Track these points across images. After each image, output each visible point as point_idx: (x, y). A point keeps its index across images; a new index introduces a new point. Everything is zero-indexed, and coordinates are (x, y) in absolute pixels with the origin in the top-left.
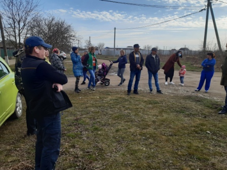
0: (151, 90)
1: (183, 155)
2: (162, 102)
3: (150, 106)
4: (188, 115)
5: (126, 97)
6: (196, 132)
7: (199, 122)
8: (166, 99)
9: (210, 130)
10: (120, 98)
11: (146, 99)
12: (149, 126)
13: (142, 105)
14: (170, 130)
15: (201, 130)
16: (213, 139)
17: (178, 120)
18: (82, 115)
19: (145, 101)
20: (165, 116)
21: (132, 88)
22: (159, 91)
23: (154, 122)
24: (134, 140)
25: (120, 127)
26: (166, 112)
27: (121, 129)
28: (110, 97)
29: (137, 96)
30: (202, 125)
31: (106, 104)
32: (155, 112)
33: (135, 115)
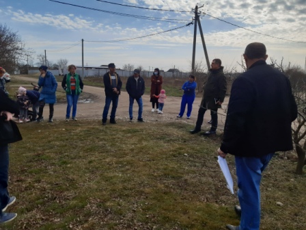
0: (131, 118)
1: (159, 176)
2: (142, 130)
3: (129, 135)
4: (168, 141)
5: (101, 128)
6: (174, 156)
7: (178, 146)
8: (147, 127)
9: (187, 152)
10: (93, 128)
11: (124, 128)
12: (126, 154)
13: (120, 135)
14: (148, 156)
15: (179, 154)
16: (189, 161)
17: (158, 146)
18: (44, 150)
19: (124, 131)
20: (144, 143)
21: (109, 118)
22: (140, 119)
23: (132, 150)
24: (109, 169)
25: (93, 158)
26: (146, 140)
27: (94, 160)
28: (80, 129)
29: (113, 126)
30: (181, 149)
31: (75, 137)
32: (134, 140)
33: (111, 146)
